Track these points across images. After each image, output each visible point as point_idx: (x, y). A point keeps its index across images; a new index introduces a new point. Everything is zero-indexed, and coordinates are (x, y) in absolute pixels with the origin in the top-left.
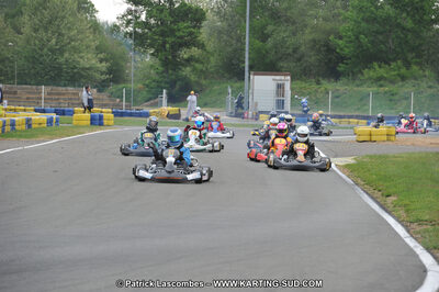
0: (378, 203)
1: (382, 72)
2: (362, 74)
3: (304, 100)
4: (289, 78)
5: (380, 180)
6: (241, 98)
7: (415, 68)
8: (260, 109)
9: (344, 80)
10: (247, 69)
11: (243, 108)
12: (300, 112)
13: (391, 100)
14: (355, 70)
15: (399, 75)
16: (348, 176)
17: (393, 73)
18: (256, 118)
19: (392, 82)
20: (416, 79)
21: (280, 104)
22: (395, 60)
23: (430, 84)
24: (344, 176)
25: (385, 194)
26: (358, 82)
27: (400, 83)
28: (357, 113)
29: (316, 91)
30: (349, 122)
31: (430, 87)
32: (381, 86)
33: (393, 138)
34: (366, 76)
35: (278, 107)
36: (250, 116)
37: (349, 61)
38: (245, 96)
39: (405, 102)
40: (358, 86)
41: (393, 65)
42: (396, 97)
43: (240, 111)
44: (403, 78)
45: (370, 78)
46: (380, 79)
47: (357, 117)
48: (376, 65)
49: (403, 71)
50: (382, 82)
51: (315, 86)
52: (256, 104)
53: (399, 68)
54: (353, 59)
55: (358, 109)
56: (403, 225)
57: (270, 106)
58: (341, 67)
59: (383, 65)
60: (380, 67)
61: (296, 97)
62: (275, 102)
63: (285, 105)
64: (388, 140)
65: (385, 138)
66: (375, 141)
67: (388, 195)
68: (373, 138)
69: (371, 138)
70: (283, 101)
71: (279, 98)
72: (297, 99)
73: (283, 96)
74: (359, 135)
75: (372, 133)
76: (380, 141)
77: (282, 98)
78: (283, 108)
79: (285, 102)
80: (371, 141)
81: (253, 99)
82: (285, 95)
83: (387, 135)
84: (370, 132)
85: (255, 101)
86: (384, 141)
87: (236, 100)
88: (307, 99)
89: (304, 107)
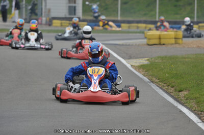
0: (172, 97)
5: (172, 78)
6: (34, 5)
8: (53, 15)
11: (36, 14)
12: (91, 18)
13: (176, 6)
16: (144, 75)
18: (50, 23)
21: (72, 10)
24: (140, 75)
25: (178, 89)
30: (138, 27)
33: (180, 41)
35: (70, 13)
36: (44, 22)
38: (39, 3)
39: (188, 8)
47: (145, 22)
52: (49, 11)
55: (145, 15)
56: (195, 114)
57: (63, 12)
61: (87, 3)
62: (67, 8)
63: (77, 11)
64: (176, 43)
65: (173, 41)
66: (164, 44)
67: (180, 91)
68: (163, 41)
69: (160, 41)
70: (75, 7)
71: (71, 5)
72: (88, 5)
73: (75, 3)
74: (149, 39)
75: (161, 37)
76: (169, 44)
77: (73, 5)
78: (75, 14)
79: (77, 8)
80: (160, 44)
81: (46, 6)
82: (77, 2)
83: (175, 38)
84: (160, 35)
85: (48, 7)
86: (172, 44)
87: (30, 7)
88: (98, 6)
89: (95, 13)
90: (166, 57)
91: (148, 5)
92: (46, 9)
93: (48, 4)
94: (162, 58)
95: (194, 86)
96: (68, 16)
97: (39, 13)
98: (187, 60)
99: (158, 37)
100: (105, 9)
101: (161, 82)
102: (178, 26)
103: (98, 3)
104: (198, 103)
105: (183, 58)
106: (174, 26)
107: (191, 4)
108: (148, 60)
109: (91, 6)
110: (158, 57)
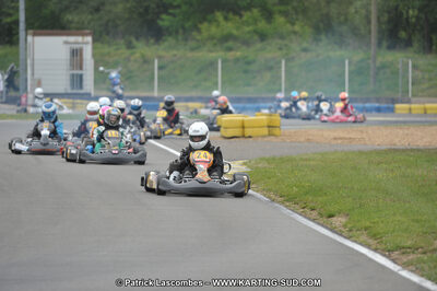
1: (229, 27)
2: (199, 31)
3: (114, 75)
4: (89, 39)
6: (13, 73)
7: (280, 20)
9: (170, 41)
10: (22, 26)
11: (17, 89)
13: (246, 72)
14: (188, 25)
15: (255, 32)
17: (247, 29)
19: (246, 43)
20: (282, 37)
21: (77, 81)
22: (249, 8)
23: (305, 45)
26: (192, 44)
27: (259, 45)
28: (194, 94)
29: (128, 59)
31: (305, 50)
32: (230, 49)
33: (277, 131)
34: (205, 34)
35: (73, 86)
37: (177, 11)
38: (21, 69)
39: (268, 75)
40: (192, 49)
41: (247, 15)
42: (253, 67)
43: (12, 93)
44: (263, 37)
45: (211, 38)
46: (227, 38)
48: (219, 15)
49: (262, 25)
50: (230, 44)
51: (125, 52)
52: (39, 82)
53: (256, 21)
54: (184, 8)
55: (196, 87)
57: (62, 83)
58: (165, 21)
59: (231, 15)
60: (226, 19)
61: (101, 69)
62: (68, 78)
63: (84, 83)
64: (270, 134)
65: (265, 131)
66: (250, 137)
67: (331, 216)
68: (248, 132)
69: (243, 132)
70: (81, 76)
71: (75, 72)
72: (102, 72)
73: (81, 68)
74: (226, 128)
75: (246, 125)
76: (258, 137)
77: (80, 72)
78: (81, 87)
79: (84, 77)
80: (244, 136)
81: (33, 74)
82: (84, 67)
83: (269, 127)
84: (243, 122)
85: (36, 76)
86: (264, 136)
87: (6, 77)
88: (119, 73)
89: (114, 85)
90: (274, 159)
91: (200, 71)
92: (33, 79)
93: (35, 72)
94: (267, 160)
95: (353, 209)
96: (69, 91)
97: (21, 87)
98: (312, 163)
99: (240, 124)
100: (128, 77)
101: (287, 201)
102: (256, 105)
103: (120, 69)
104: (374, 236)
105: (302, 159)
106: (248, 105)
107: (271, 67)
108: (245, 164)
109: (109, 73)
110: (262, 159)
